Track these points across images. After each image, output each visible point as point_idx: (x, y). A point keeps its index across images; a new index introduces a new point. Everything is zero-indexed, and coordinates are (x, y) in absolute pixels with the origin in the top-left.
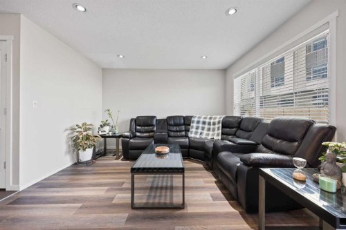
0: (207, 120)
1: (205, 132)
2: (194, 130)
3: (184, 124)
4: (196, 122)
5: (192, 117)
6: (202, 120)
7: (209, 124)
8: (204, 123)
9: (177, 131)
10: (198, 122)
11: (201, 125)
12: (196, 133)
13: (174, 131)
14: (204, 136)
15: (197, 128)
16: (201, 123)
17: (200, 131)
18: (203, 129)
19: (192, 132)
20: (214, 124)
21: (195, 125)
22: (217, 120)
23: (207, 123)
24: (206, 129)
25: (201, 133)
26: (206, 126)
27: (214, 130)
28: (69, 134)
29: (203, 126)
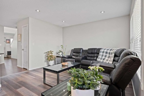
0: (109, 51)
3: (96, 53)
4: (102, 52)
5: (100, 49)
6: (105, 51)
7: (110, 53)
8: (106, 53)
9: (92, 57)
10: (103, 52)
11: (104, 54)
12: (101, 59)
13: (90, 57)
14: (105, 61)
15: (102, 56)
16: (105, 52)
17: (103, 57)
18: (106, 56)
19: (99, 58)
20: (112, 53)
21: (101, 54)
22: (113, 51)
23: (108, 53)
24: (107, 57)
25: (104, 59)
26: (108, 55)
27: (111, 57)
28: (46, 55)
29: (106, 54)
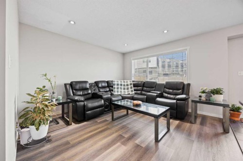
0: (123, 83)
1: (123, 90)
2: (116, 90)
3: (108, 86)
5: (112, 81)
6: (120, 83)
7: (124, 85)
8: (121, 85)
11: (119, 86)
12: (118, 92)
14: (123, 93)
15: (118, 88)
17: (119, 90)
18: (121, 88)
19: (115, 91)
20: (127, 85)
21: (116, 86)
22: (129, 83)
24: (123, 88)
25: (121, 91)
26: (123, 87)
27: (128, 89)
